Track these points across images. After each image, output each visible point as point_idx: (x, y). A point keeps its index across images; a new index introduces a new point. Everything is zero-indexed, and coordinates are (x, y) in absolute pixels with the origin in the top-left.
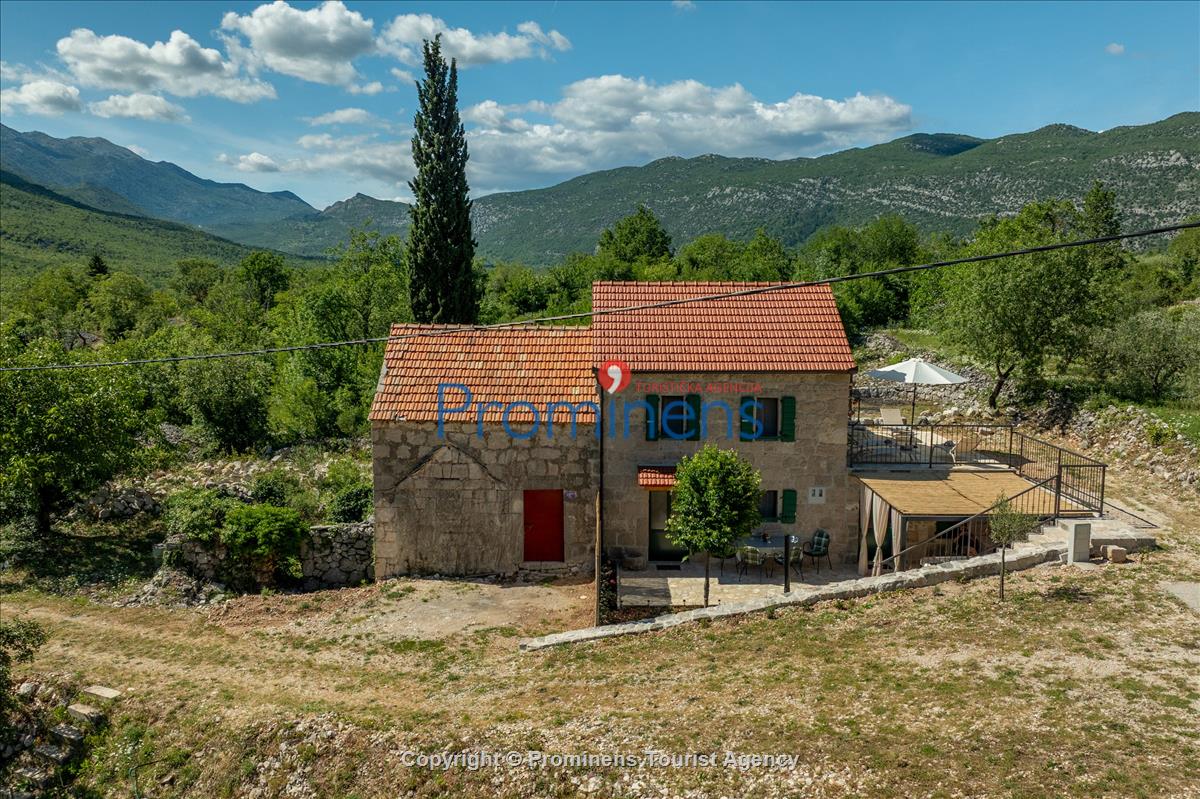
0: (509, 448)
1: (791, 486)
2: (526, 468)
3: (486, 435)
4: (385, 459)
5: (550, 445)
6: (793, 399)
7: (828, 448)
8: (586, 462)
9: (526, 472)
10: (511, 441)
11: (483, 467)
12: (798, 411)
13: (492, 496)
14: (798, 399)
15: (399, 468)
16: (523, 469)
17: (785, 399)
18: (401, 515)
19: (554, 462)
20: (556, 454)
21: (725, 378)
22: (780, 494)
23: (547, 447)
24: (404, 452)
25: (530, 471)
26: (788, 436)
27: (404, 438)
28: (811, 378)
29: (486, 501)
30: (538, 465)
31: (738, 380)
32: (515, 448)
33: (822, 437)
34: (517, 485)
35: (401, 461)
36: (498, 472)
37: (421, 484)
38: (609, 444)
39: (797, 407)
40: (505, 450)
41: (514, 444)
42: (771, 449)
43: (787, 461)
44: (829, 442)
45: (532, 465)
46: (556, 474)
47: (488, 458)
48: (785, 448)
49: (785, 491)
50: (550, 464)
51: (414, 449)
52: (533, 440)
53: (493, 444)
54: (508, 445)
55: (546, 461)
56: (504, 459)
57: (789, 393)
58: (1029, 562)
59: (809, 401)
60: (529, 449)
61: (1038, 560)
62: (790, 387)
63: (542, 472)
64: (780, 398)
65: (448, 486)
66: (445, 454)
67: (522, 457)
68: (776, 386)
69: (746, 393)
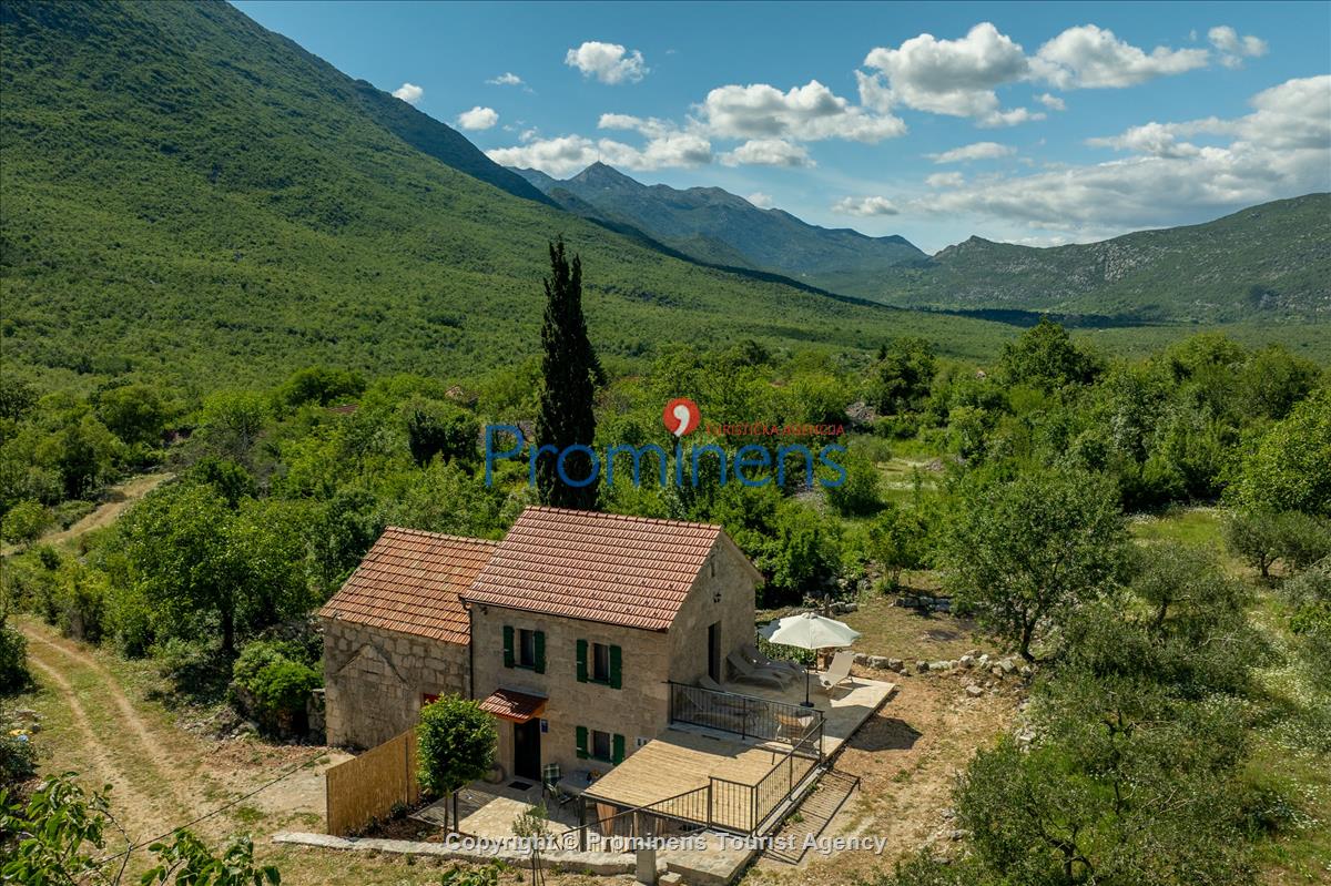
0: (410, 654)
1: (620, 732)
2: (422, 674)
3: (395, 640)
4: (331, 647)
5: (438, 657)
6: (619, 649)
7: (649, 700)
8: (462, 678)
9: (421, 677)
10: (411, 648)
11: (392, 666)
12: (625, 661)
13: (399, 693)
14: (623, 649)
15: (341, 657)
16: (420, 674)
17: (612, 648)
18: (341, 695)
19: (441, 672)
20: (441, 666)
21: (565, 623)
22: (612, 738)
23: (435, 658)
24: (343, 645)
25: (424, 678)
26: (616, 683)
27: (342, 632)
28: (634, 631)
29: (396, 697)
30: (429, 673)
31: (576, 624)
32: (414, 655)
33: (646, 690)
34: (416, 687)
35: (342, 651)
36: (403, 673)
37: (355, 674)
38: (479, 664)
39: (623, 656)
40: (408, 655)
41: (414, 651)
42: (603, 693)
43: (617, 708)
44: (651, 695)
45: (426, 672)
46: (442, 683)
47: (396, 660)
48: (613, 694)
49: (615, 736)
50: (438, 674)
51: (349, 643)
52: (426, 651)
53: (400, 649)
54: (409, 651)
55: (435, 671)
56: (407, 663)
57: (617, 643)
59: (633, 653)
60: (423, 658)
62: (616, 638)
63: (432, 680)
64: (609, 646)
65: (372, 678)
66: (368, 652)
67: (419, 664)
68: (606, 635)
69: (582, 637)
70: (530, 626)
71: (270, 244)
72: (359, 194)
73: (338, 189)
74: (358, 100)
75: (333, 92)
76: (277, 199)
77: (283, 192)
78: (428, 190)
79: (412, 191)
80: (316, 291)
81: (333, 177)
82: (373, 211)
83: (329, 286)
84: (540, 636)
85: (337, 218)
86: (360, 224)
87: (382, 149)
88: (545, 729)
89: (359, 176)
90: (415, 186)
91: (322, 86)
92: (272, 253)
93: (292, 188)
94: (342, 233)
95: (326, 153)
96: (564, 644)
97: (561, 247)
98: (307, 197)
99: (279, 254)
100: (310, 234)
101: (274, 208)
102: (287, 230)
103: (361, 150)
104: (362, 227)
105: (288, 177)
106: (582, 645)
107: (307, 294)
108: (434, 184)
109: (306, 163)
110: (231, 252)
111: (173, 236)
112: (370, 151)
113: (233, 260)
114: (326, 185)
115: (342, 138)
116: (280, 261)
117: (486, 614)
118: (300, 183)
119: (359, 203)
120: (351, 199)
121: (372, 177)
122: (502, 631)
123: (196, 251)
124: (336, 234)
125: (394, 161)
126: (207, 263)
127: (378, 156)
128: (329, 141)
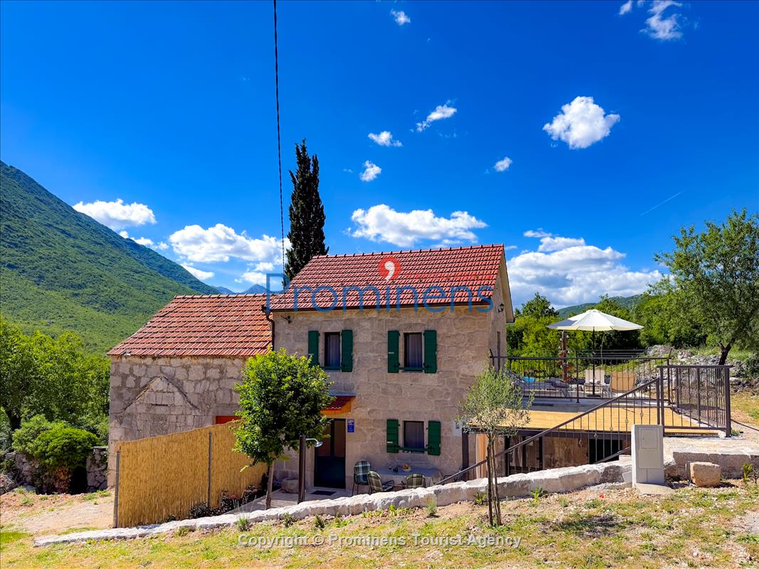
0: (203, 379)
1: (436, 418)
2: (215, 396)
3: (187, 368)
4: (118, 387)
5: (234, 376)
6: (435, 332)
9: (216, 400)
10: (205, 373)
11: (184, 395)
12: (440, 344)
13: (190, 420)
14: (438, 332)
15: (127, 395)
16: (213, 396)
17: (427, 332)
18: (126, 434)
21: (374, 314)
22: (426, 425)
23: (232, 378)
24: (131, 382)
25: (218, 400)
26: (431, 367)
27: (131, 370)
28: (449, 312)
29: (186, 425)
30: (224, 394)
31: (386, 316)
32: (208, 379)
33: (464, 370)
34: (208, 411)
35: (129, 389)
36: (194, 400)
37: (142, 409)
39: (439, 339)
40: (200, 381)
41: (208, 375)
42: (415, 380)
43: (431, 393)
44: (471, 374)
45: (220, 393)
47: (188, 387)
48: (428, 379)
49: (430, 422)
50: (234, 393)
51: (138, 379)
52: (221, 372)
53: (193, 376)
54: (203, 377)
55: (231, 390)
56: (200, 389)
57: (431, 327)
59: (449, 334)
60: (219, 380)
62: (431, 321)
63: (228, 401)
64: (423, 332)
65: (160, 410)
66: (159, 384)
67: (213, 387)
68: (420, 321)
69: (393, 328)
70: (336, 326)
71: (70, 317)
72: (125, 294)
73: (112, 292)
74: (128, 248)
75: (113, 243)
76: (76, 295)
77: (80, 291)
78: (164, 293)
79: (155, 294)
80: (97, 341)
81: (110, 284)
82: (132, 302)
83: (104, 339)
84: (348, 335)
85: (111, 305)
86: (125, 308)
87: (139, 272)
88: (351, 428)
89: (125, 285)
90: (157, 291)
91: (106, 239)
92: (71, 322)
93: (85, 290)
94: (114, 313)
95: (107, 273)
96: (373, 339)
97: (304, 149)
98: (95, 294)
99: (76, 323)
100: (95, 313)
101: (74, 299)
102: (81, 311)
103: (127, 272)
104: (126, 311)
105: (83, 284)
106: (393, 335)
107: (91, 342)
108: (167, 291)
109: (95, 277)
110: (46, 321)
111: (10, 311)
112: (132, 273)
113: (47, 325)
114: (106, 288)
115: (117, 266)
116: (76, 326)
117: (289, 322)
118: (91, 287)
119: (124, 298)
120: (120, 296)
121: (132, 286)
122: (306, 337)
123: (24, 320)
124: (110, 314)
125: (145, 278)
126: (30, 326)
127: (136, 276)
128: (109, 267)
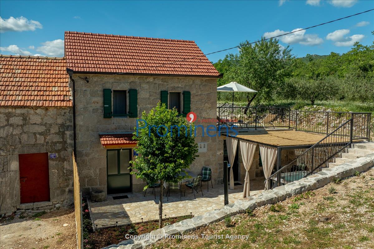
0: (6, 126)
2: (20, 139)
5: (37, 122)
6: (189, 93)
8: (63, 134)
9: (20, 142)
10: (8, 120)
12: (192, 100)
14: (192, 93)
16: (18, 140)
17: (184, 93)
19: (41, 134)
20: (42, 129)
21: (151, 79)
23: (35, 124)
25: (23, 141)
28: (198, 81)
30: (29, 136)
31: (158, 81)
32: (11, 125)
33: (204, 115)
34: (14, 151)
38: (80, 121)
39: (191, 97)
40: (3, 127)
44: (208, 117)
45: (25, 137)
46: (42, 142)
50: (38, 136)
52: (25, 119)
54: (5, 123)
55: (35, 134)
56: (2, 133)
57: (187, 89)
58: (368, 166)
59: (197, 94)
60: (22, 126)
61: (371, 165)
62: (187, 85)
63: (32, 141)
64: (182, 92)
67: (17, 132)
68: (180, 85)
69: (164, 89)
70: (124, 86)
84: (134, 93)
96: (150, 96)
106: (164, 94)
117: (88, 82)
122: (101, 93)
